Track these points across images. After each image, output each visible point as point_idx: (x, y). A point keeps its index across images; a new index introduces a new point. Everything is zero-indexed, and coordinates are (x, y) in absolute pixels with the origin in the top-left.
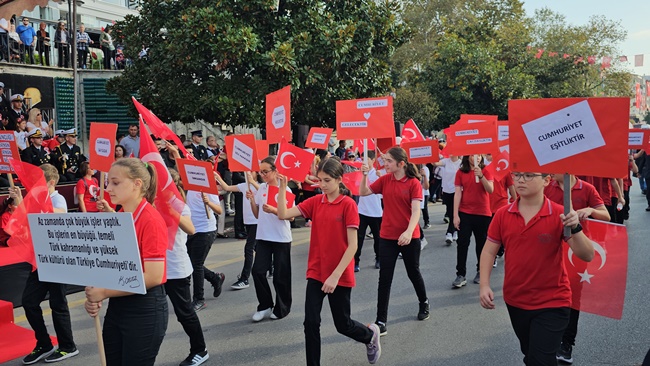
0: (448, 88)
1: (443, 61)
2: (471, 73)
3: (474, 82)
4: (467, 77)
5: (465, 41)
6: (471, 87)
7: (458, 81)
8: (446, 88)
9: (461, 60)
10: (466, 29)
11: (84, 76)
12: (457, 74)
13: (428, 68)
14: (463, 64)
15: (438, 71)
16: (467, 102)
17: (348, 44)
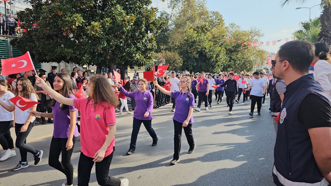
1: (187, 41)
2: (198, 46)
3: (199, 50)
4: (196, 48)
5: (196, 32)
6: (198, 52)
7: (192, 50)
8: (187, 52)
9: (194, 40)
10: (197, 27)
12: (192, 46)
13: (181, 44)
14: (194, 42)
15: (185, 45)
16: (196, 59)
17: (131, 26)
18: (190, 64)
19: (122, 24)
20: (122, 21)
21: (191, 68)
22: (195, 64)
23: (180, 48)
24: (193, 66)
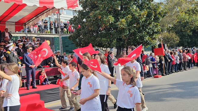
0: (182, 31)
1: (180, 22)
3: (192, 29)
4: (189, 27)
5: (188, 15)
6: (191, 30)
7: (186, 29)
8: (181, 31)
9: (187, 21)
10: (188, 10)
11: (62, 36)
12: (186, 26)
13: (174, 25)
14: (187, 22)
15: (178, 26)
16: (190, 36)
17: (145, 18)
18: (185, 41)
19: (139, 18)
20: (139, 16)
21: (186, 44)
22: (190, 40)
23: (174, 29)
24: (187, 42)
